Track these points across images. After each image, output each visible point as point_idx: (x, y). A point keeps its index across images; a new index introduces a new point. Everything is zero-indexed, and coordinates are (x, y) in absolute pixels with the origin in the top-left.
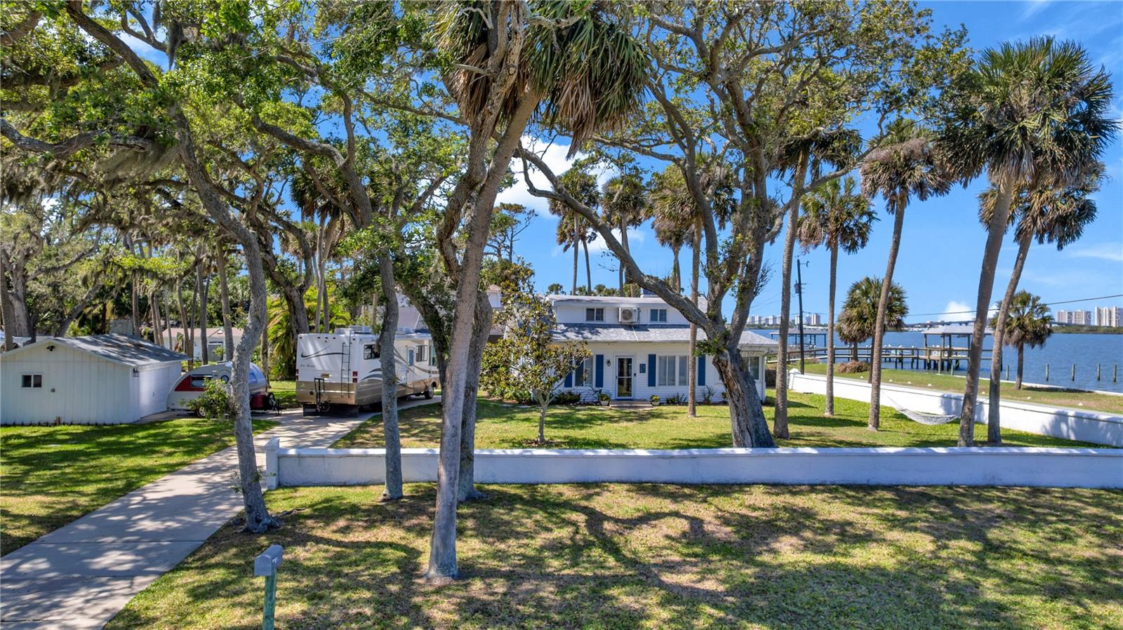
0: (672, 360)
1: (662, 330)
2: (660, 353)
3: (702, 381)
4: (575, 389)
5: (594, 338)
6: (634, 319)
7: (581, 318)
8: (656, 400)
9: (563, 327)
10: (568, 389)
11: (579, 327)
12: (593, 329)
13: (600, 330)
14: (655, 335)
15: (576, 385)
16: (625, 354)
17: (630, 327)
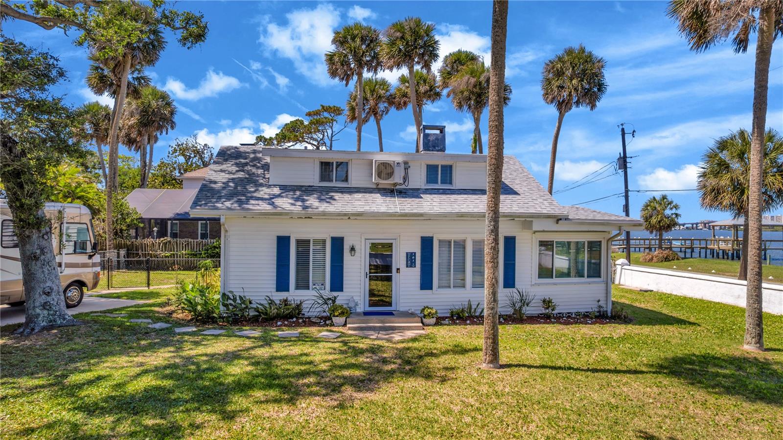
0: (461, 245)
1: (444, 197)
2: (440, 233)
3: (510, 282)
4: (294, 295)
5: (324, 207)
6: (398, 178)
7: (312, 177)
8: (430, 315)
9: (276, 191)
10: (283, 295)
11: (303, 191)
12: (324, 193)
13: (337, 196)
14: (431, 204)
15: (298, 287)
16: (381, 235)
17: (390, 192)
